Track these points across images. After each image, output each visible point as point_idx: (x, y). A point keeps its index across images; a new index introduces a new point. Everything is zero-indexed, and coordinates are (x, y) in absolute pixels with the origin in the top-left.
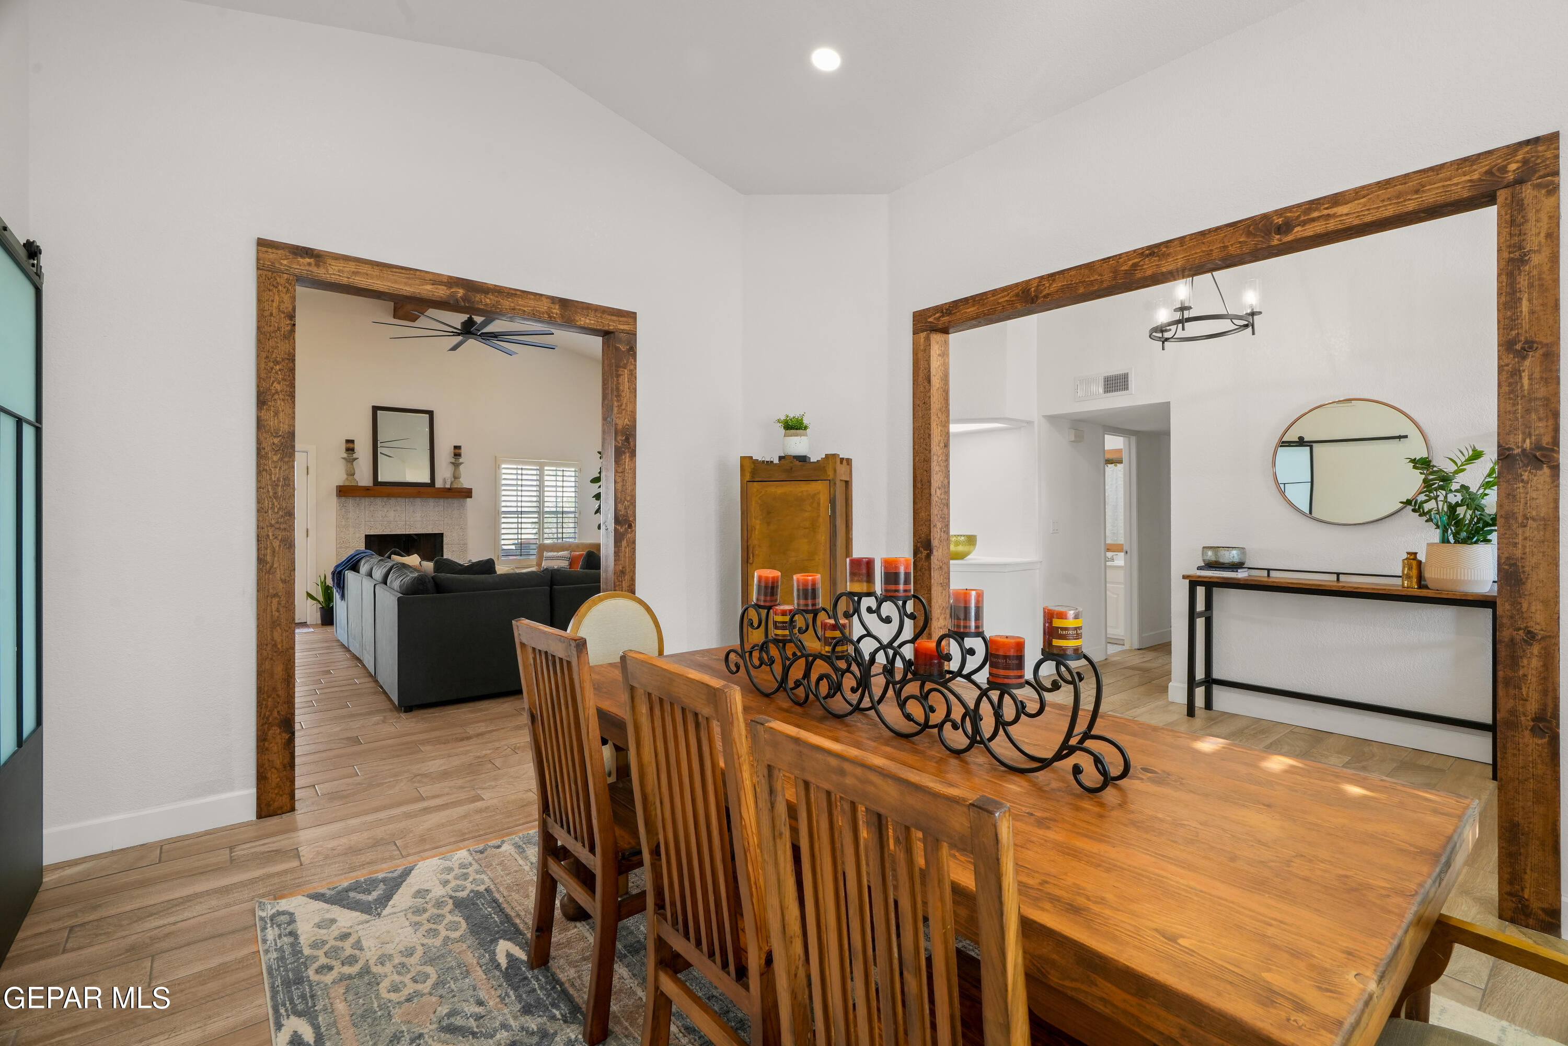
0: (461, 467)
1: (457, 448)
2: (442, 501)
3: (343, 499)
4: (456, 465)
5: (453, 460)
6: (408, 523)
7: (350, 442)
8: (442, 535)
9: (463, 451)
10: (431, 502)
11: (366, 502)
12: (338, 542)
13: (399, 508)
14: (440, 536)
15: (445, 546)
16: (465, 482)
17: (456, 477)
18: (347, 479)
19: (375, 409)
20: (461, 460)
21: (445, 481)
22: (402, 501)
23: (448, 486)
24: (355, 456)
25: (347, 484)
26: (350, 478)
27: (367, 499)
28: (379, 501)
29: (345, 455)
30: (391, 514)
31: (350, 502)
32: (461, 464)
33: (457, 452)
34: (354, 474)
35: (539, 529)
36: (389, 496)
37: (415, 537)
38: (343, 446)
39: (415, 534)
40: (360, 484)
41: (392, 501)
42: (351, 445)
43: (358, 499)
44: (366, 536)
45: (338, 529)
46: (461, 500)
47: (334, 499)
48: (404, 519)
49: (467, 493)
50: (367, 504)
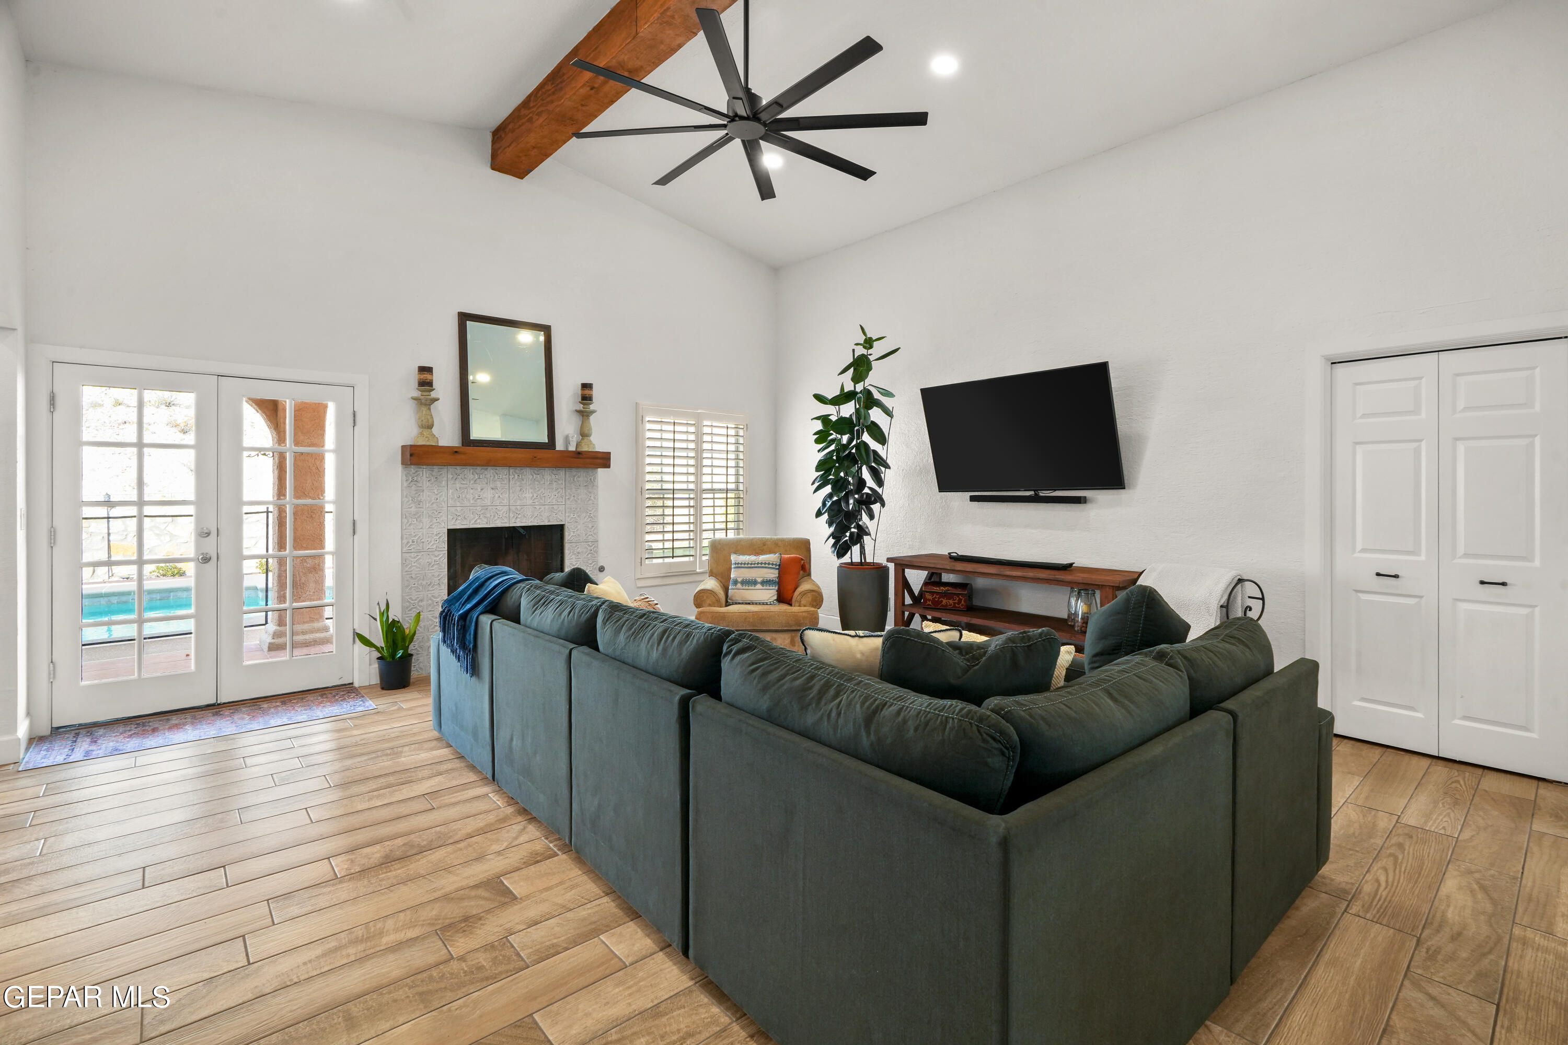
0: (592, 418)
1: (586, 386)
2: (562, 473)
3: (413, 469)
4: (584, 415)
5: (580, 407)
6: (513, 508)
7: (425, 370)
8: (561, 527)
9: (595, 393)
10: (548, 475)
11: (447, 474)
12: (405, 541)
13: (498, 484)
14: (560, 528)
15: (567, 546)
16: (598, 443)
17: (584, 434)
18: (421, 434)
19: (464, 318)
20: (592, 407)
21: (567, 440)
22: (503, 472)
23: (572, 448)
24: (433, 395)
25: (421, 443)
26: (426, 432)
27: (451, 469)
28: (469, 472)
29: (417, 394)
30: (488, 494)
31: (424, 474)
32: (593, 412)
33: (586, 393)
34: (430, 427)
35: (695, 515)
36: (489, 463)
37: (522, 531)
38: (414, 377)
39: (523, 527)
40: (442, 443)
41: (490, 472)
42: (426, 376)
43: (436, 468)
44: (449, 531)
45: (405, 521)
46: (590, 471)
47: (398, 469)
48: (506, 502)
49: (604, 460)
50: (450, 476)
